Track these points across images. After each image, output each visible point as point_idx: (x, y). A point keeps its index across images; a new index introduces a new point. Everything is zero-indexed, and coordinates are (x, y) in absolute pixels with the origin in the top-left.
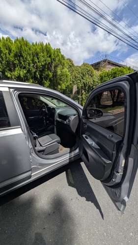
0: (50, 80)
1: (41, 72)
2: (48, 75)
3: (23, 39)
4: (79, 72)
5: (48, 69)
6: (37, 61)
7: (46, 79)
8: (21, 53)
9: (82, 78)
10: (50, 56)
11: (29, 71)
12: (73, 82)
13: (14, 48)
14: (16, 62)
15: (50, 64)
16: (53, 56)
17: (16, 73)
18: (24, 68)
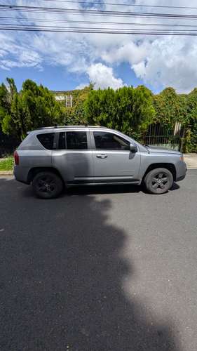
0: (130, 120)
1: (121, 114)
2: (128, 116)
3: (109, 88)
4: (184, 104)
5: (128, 110)
6: (118, 104)
7: (125, 119)
8: (105, 101)
9: (189, 112)
10: (131, 98)
11: (111, 115)
12: (171, 118)
13: (101, 98)
14: (102, 108)
15: (131, 105)
16: (134, 98)
17: (100, 118)
18: (108, 112)
